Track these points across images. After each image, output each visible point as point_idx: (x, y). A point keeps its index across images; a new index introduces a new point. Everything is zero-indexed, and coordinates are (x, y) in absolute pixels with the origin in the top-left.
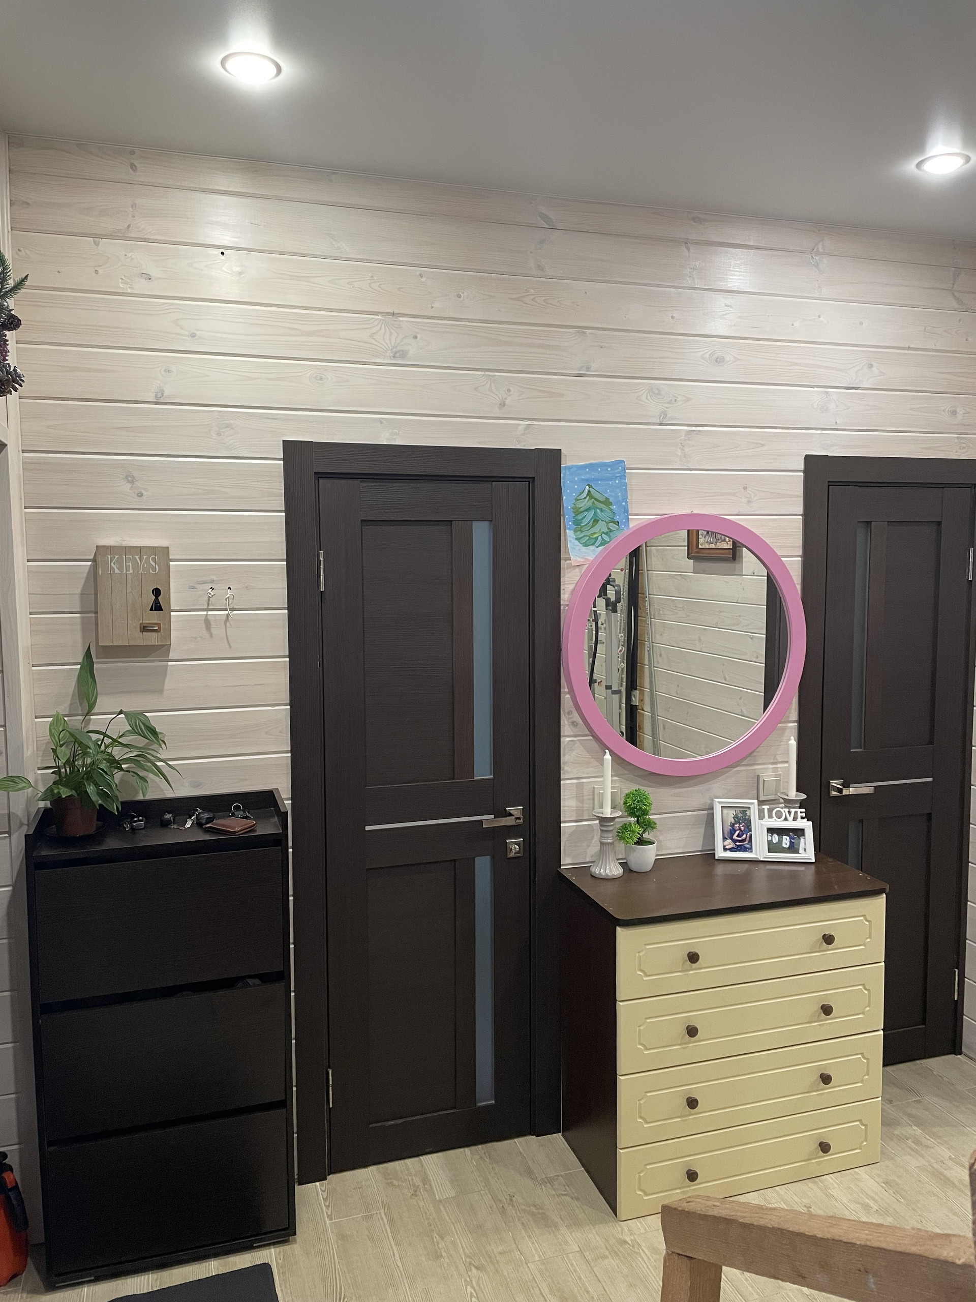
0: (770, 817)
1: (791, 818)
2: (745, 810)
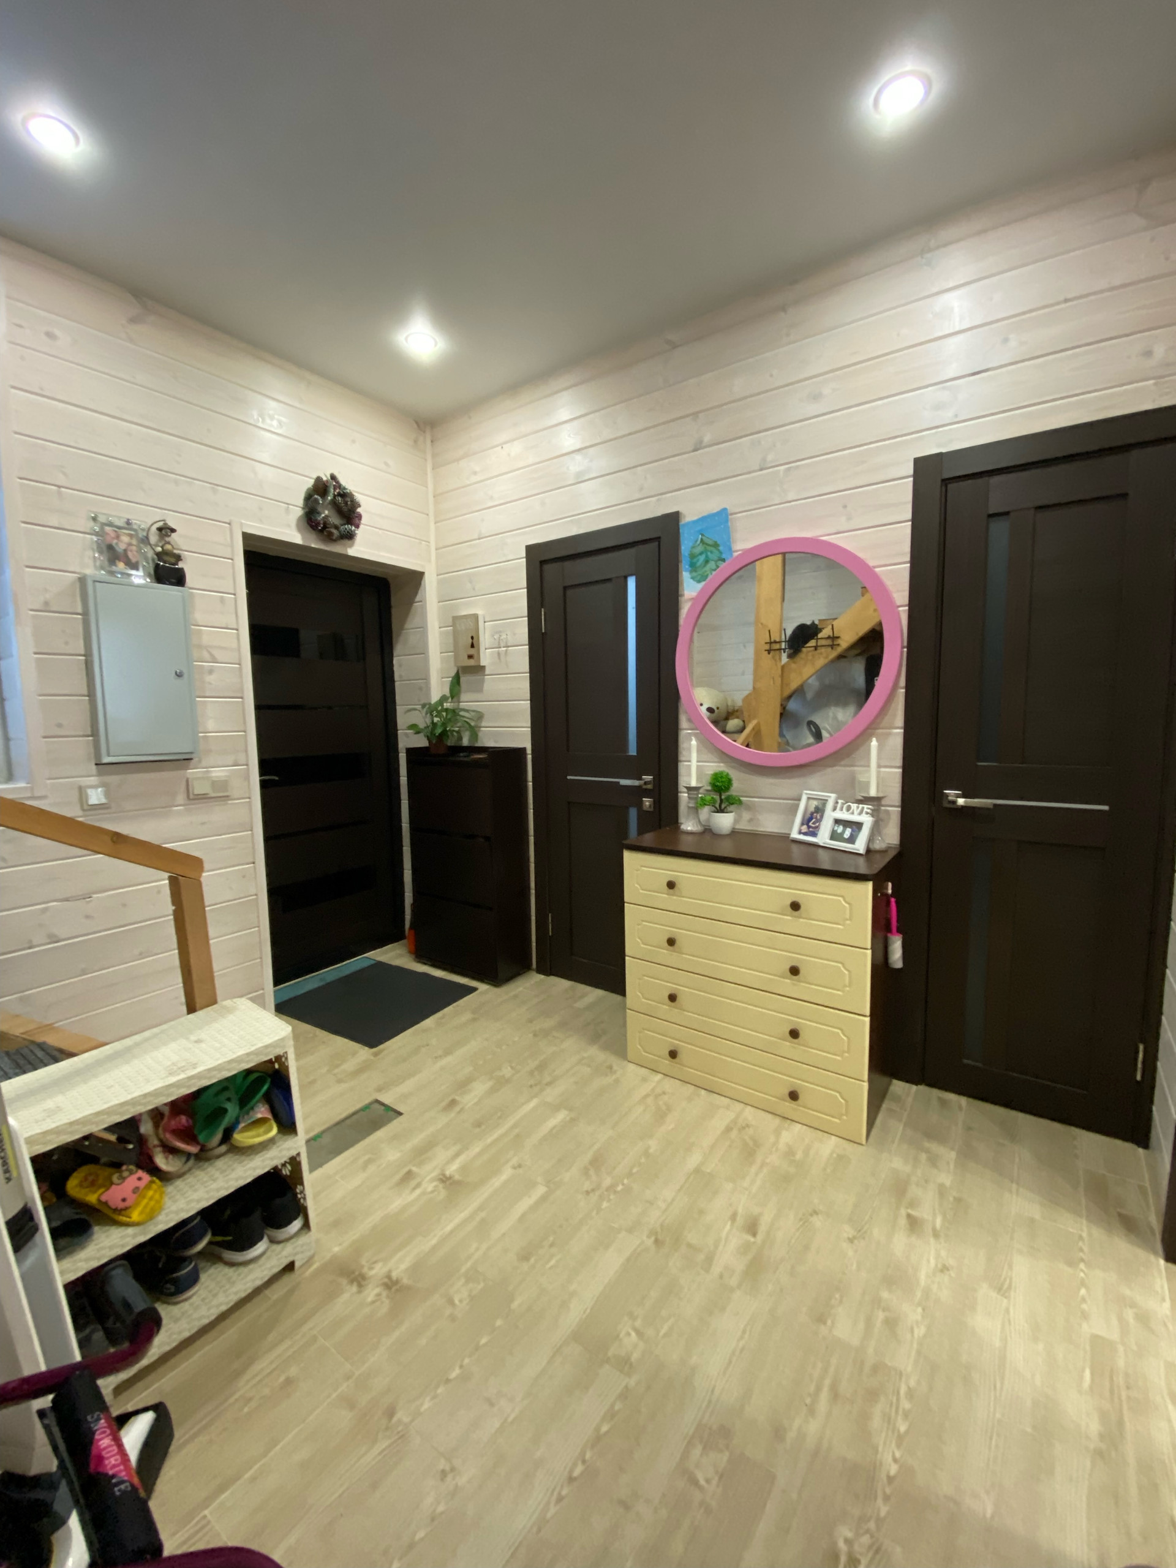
0: (842, 809)
1: (856, 812)
2: (824, 802)
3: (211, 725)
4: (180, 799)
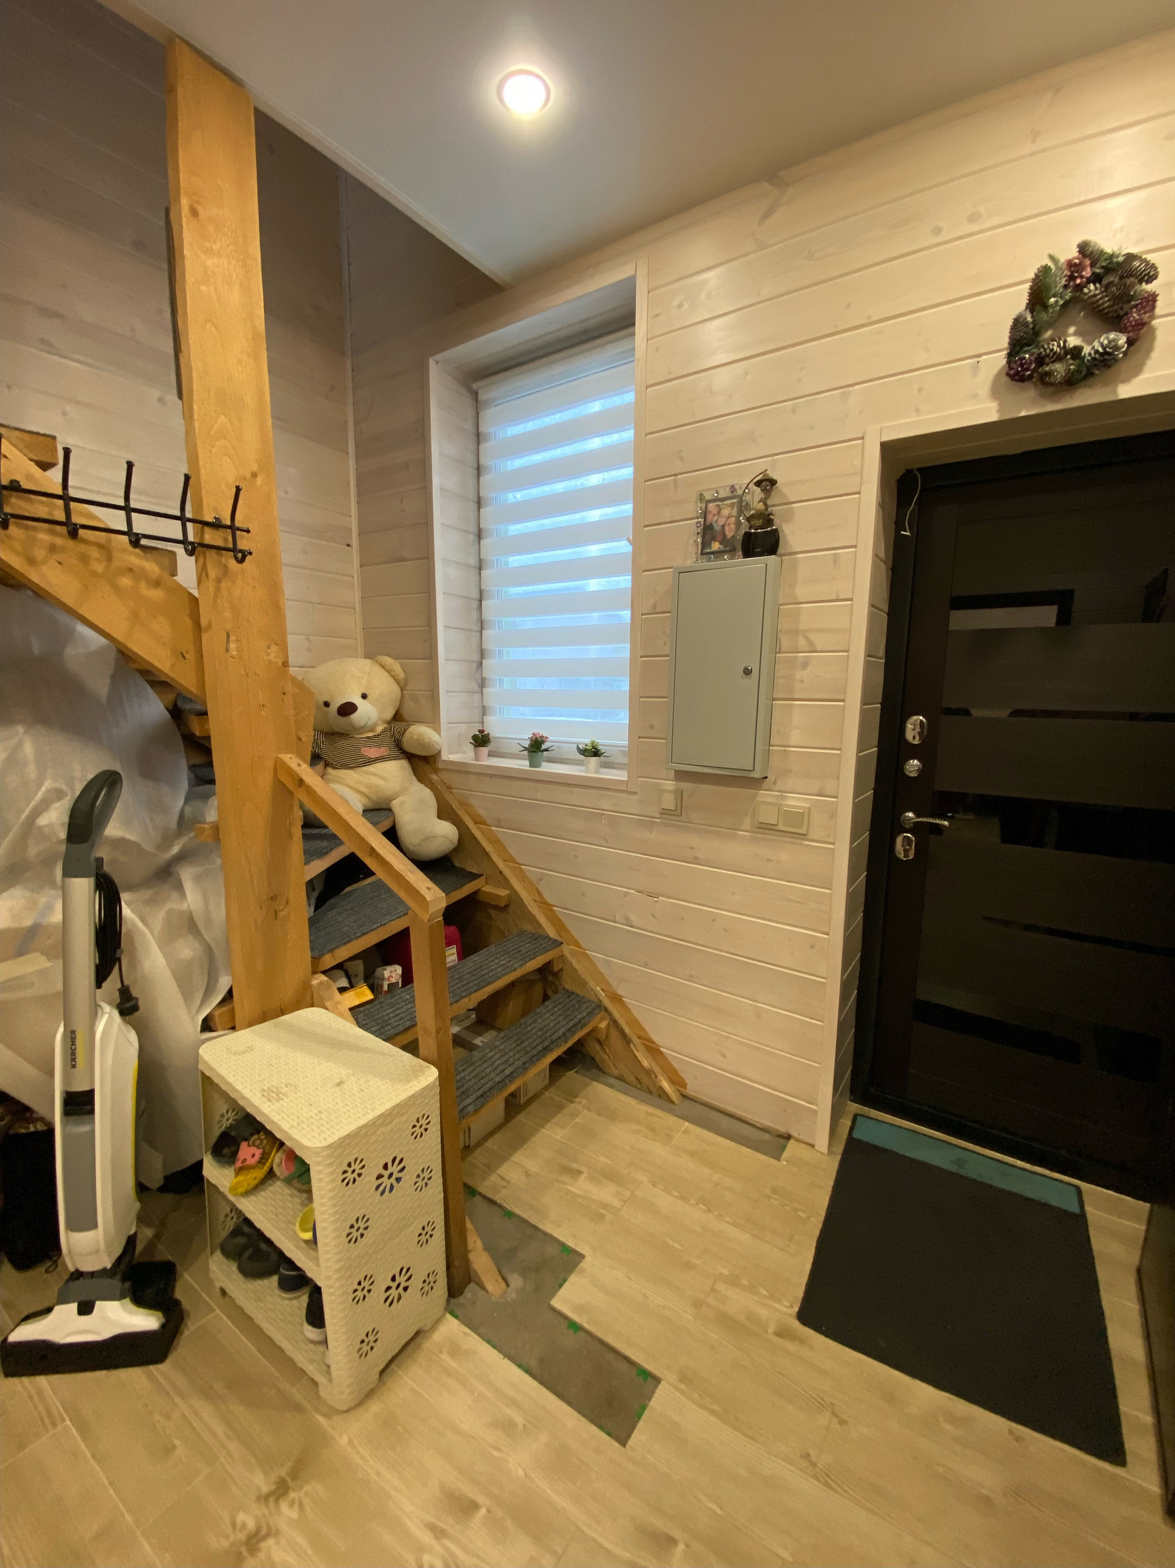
3: (795, 737)
4: (747, 823)
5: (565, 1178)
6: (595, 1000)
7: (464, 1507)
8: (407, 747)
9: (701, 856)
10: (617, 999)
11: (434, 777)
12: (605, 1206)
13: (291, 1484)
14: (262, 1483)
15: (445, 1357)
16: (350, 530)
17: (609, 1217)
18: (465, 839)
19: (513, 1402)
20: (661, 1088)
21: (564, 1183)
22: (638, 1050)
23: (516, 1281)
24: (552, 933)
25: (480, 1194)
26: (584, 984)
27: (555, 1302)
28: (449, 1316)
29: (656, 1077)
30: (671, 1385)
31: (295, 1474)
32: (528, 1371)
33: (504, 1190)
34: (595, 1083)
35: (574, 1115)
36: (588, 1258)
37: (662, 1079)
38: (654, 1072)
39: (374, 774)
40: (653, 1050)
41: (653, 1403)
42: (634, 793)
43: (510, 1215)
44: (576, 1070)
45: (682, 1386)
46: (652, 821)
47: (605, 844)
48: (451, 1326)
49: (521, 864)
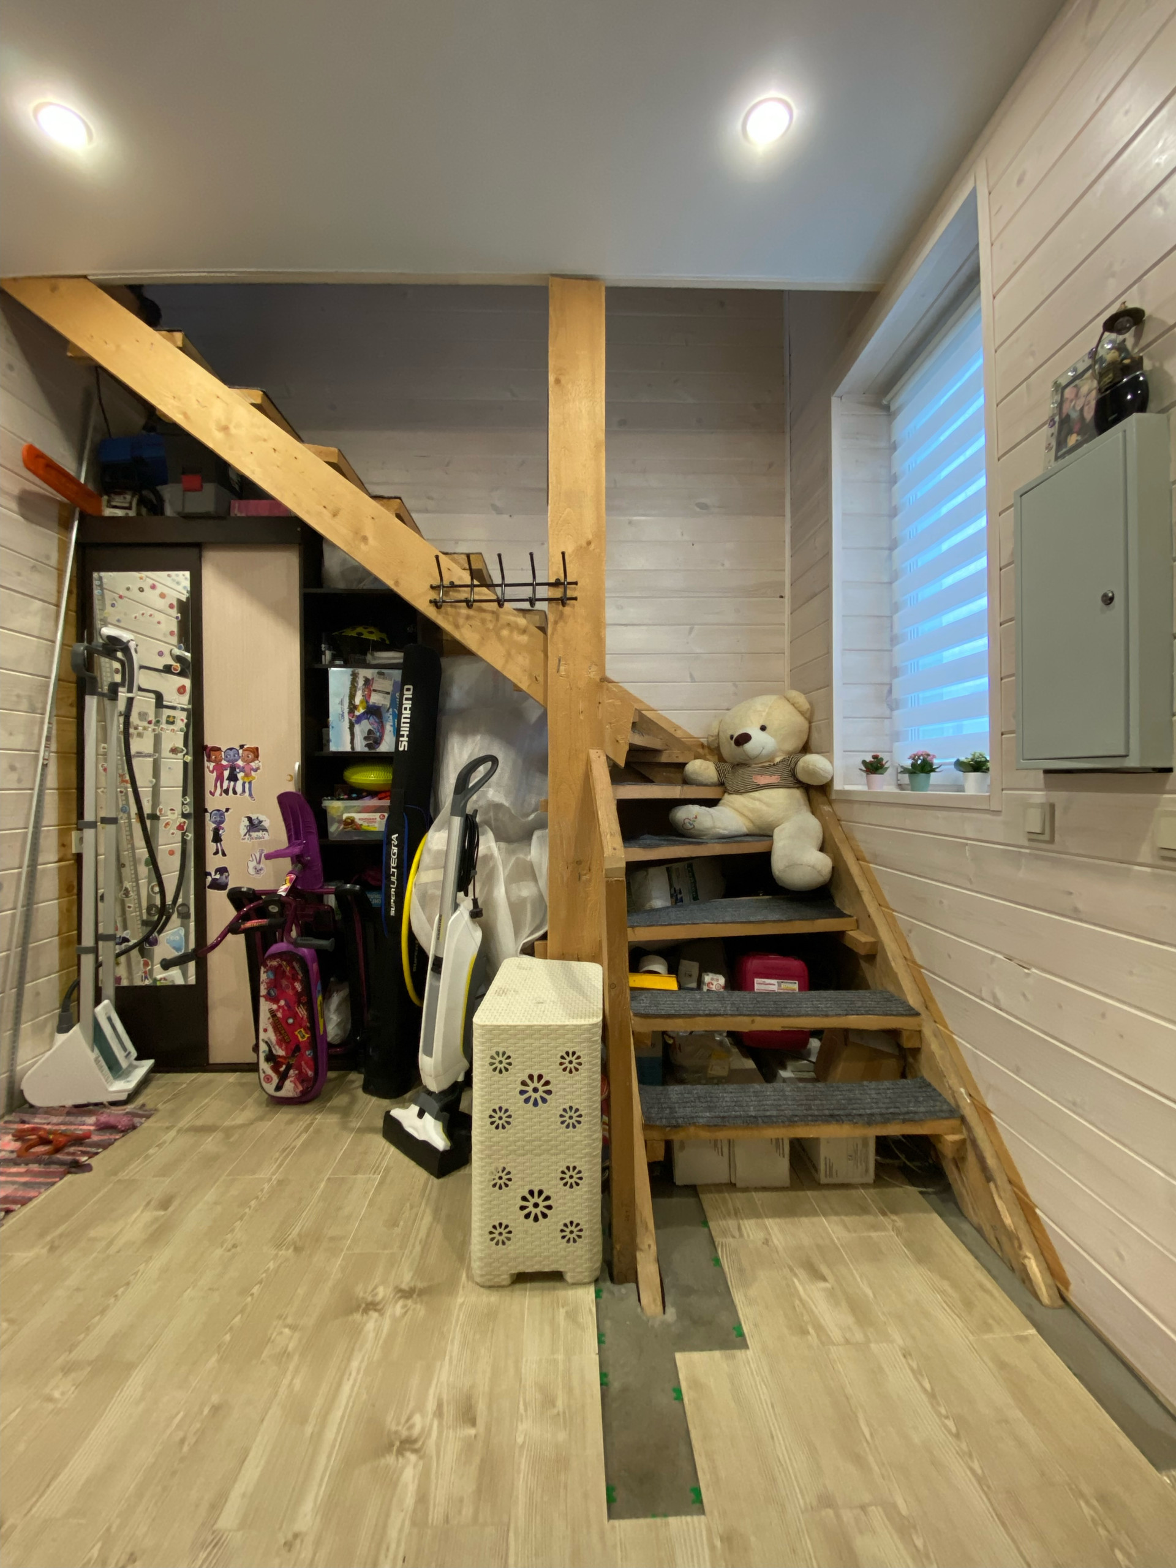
4: (1145, 852)
5: (802, 1273)
6: (952, 1102)
7: (468, 1416)
8: (802, 777)
9: (1080, 906)
10: (984, 1113)
11: (827, 808)
12: (819, 1328)
13: (415, 1296)
14: (407, 1279)
15: (562, 1311)
16: (783, 584)
17: (813, 1338)
18: (838, 871)
19: (570, 1391)
20: (1024, 1269)
21: (796, 1275)
22: (1000, 1197)
23: (671, 1313)
24: (913, 1000)
25: (709, 1227)
26: (941, 1076)
27: (679, 1357)
28: (592, 1289)
29: (1020, 1247)
30: (709, 1530)
31: (422, 1293)
32: (604, 1384)
33: (731, 1239)
34: (935, 1216)
35: (874, 1227)
36: (749, 1353)
37: (1029, 1255)
38: (1018, 1239)
39: (760, 800)
40: (1026, 1209)
41: (673, 1521)
42: (997, 813)
43: (717, 1261)
44: (924, 1189)
45: (718, 1544)
46: (1020, 852)
47: (969, 887)
48: (587, 1295)
49: (893, 911)
